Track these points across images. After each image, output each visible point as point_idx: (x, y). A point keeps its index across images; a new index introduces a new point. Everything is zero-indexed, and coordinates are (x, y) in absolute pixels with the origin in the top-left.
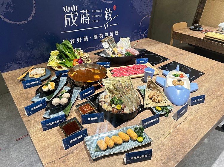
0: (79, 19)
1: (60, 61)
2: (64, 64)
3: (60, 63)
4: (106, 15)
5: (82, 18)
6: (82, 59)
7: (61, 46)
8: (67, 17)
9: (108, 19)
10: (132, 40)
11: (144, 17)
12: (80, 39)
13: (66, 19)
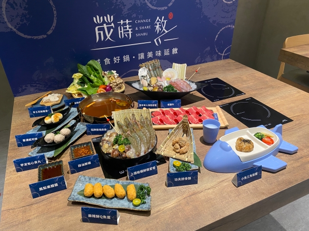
0: (116, 31)
1: (80, 87)
2: (85, 91)
3: (79, 90)
4: (158, 27)
5: (121, 30)
6: (111, 85)
7: (84, 68)
8: (99, 29)
9: (160, 31)
10: (203, 61)
11: (223, 29)
12: (117, 59)
13: (97, 32)
